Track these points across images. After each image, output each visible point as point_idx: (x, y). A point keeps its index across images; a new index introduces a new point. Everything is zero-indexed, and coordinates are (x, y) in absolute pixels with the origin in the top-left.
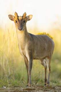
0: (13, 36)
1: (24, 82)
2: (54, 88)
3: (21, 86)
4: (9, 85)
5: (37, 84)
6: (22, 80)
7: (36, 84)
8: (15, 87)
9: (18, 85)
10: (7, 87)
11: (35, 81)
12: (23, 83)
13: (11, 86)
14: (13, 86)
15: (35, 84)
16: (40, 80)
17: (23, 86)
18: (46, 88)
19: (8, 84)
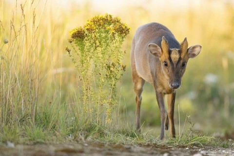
0: (34, 22)
1: (58, 133)
2: (130, 148)
3: (51, 141)
4: (21, 140)
5: (89, 139)
6: (54, 127)
7: (86, 138)
8: (35, 144)
9: (43, 141)
10: (17, 143)
11: (83, 132)
12: (55, 135)
13: (27, 142)
14: (32, 143)
15: (83, 138)
16: (97, 129)
17: (54, 142)
18: (110, 150)
19: (20, 137)
